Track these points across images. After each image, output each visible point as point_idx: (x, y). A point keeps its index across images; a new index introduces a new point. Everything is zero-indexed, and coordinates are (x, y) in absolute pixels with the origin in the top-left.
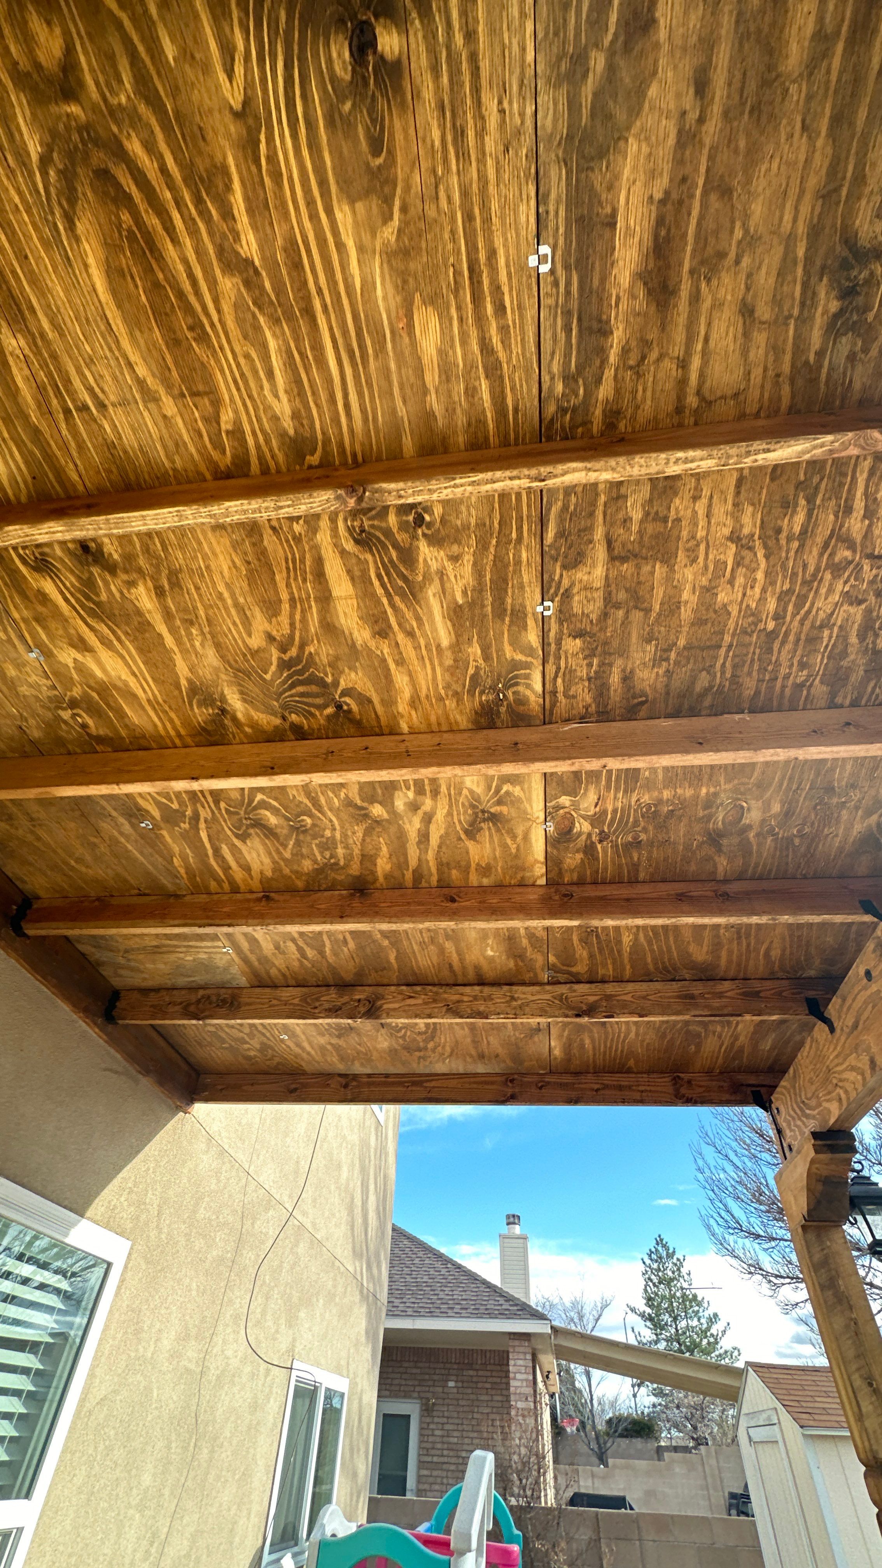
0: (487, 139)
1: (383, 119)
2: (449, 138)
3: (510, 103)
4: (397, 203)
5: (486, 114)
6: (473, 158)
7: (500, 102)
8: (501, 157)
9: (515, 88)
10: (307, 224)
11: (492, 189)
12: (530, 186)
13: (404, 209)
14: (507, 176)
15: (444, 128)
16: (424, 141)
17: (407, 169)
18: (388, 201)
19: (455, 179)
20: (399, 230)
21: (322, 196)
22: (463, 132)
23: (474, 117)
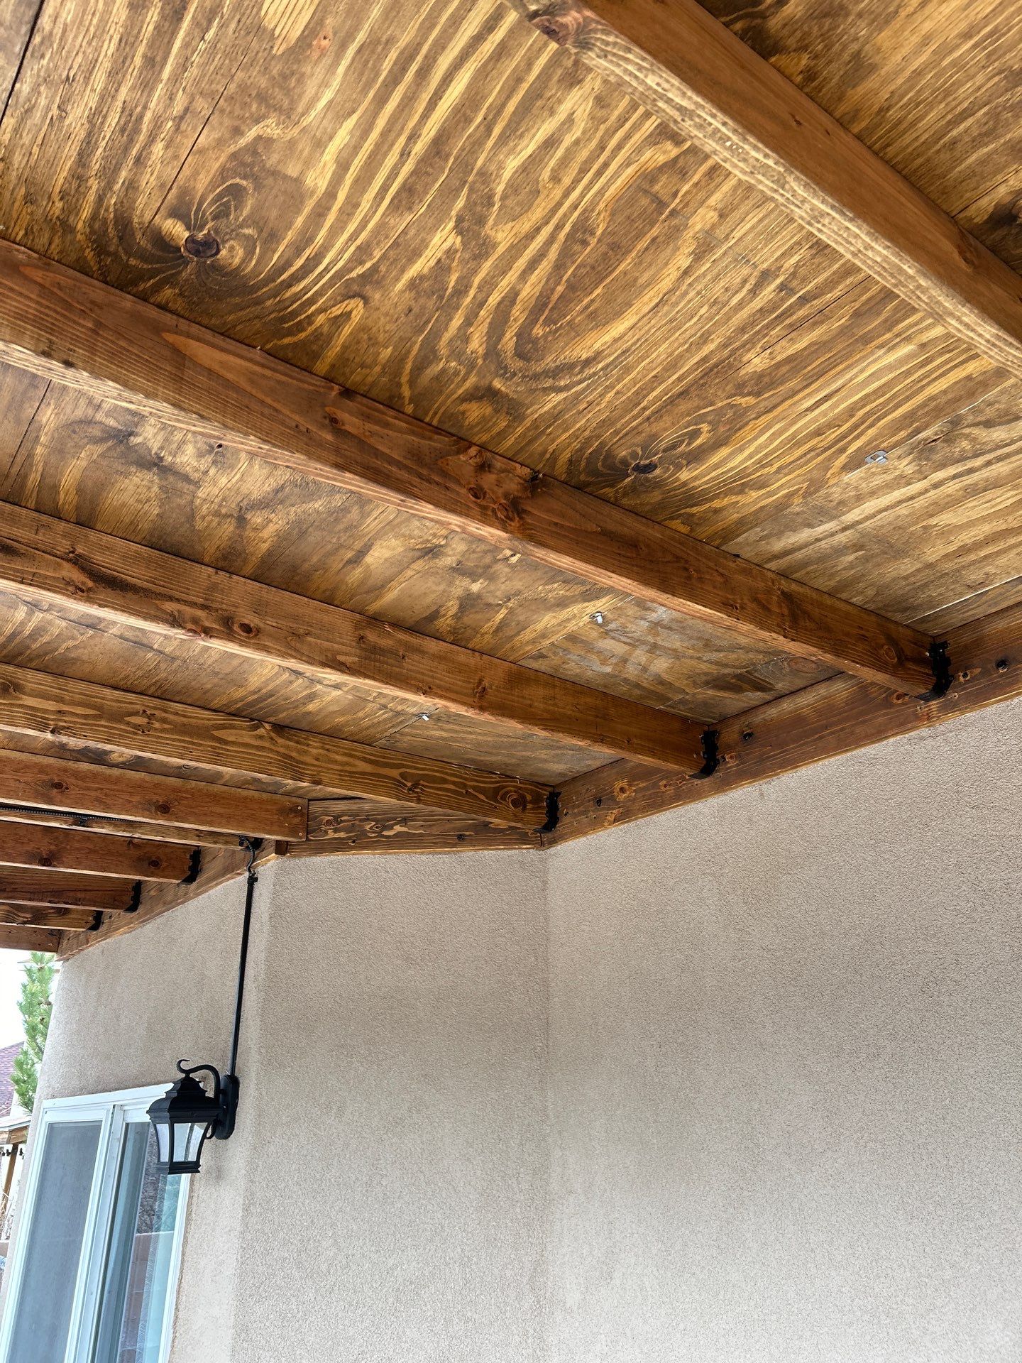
0: (93, 104)
1: (214, 201)
2: (142, 138)
3: (48, 109)
4: (243, 142)
5: (84, 120)
6: (119, 104)
7: (61, 118)
8: (80, 78)
9: (37, 115)
10: (365, 205)
11: (105, 65)
12: (47, 28)
13: (237, 132)
14: (79, 59)
15: (144, 148)
16: (176, 157)
17: (211, 154)
18: (252, 149)
19: (152, 105)
20: (257, 121)
21: (329, 209)
22: (123, 130)
23: (101, 130)
